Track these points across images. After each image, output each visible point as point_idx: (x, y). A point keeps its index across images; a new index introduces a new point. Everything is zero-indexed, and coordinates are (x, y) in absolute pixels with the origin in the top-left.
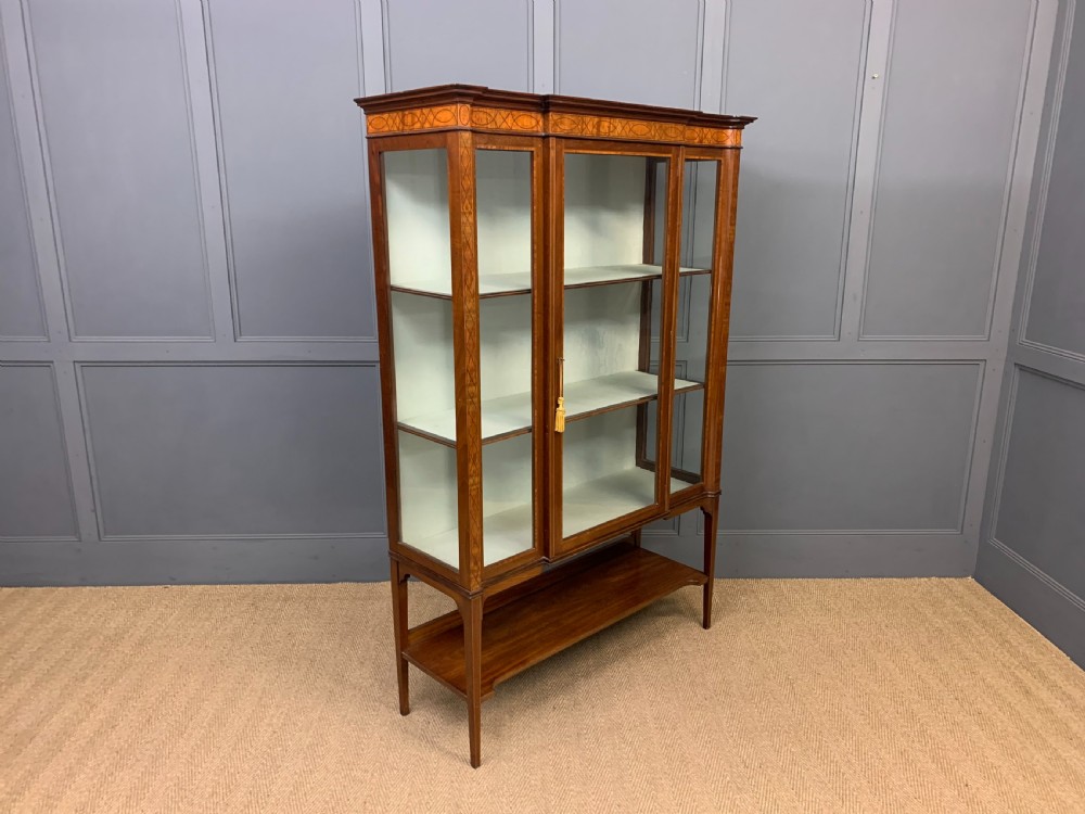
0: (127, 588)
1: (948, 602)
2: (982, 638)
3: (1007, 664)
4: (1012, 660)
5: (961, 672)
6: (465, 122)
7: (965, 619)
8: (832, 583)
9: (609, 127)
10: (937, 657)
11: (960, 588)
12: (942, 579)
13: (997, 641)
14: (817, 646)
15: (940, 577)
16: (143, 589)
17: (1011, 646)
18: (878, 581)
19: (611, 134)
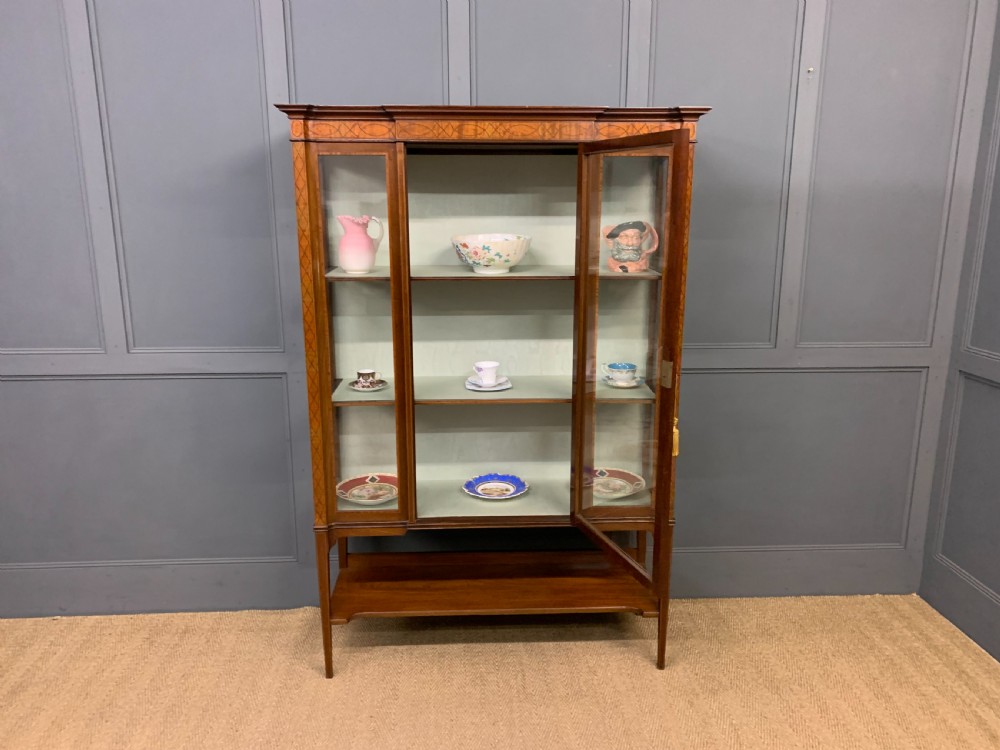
0: (11, 620)
1: (896, 624)
2: (936, 668)
3: (968, 701)
4: (972, 695)
5: (920, 712)
6: (298, 134)
7: (916, 644)
8: (772, 603)
9: (476, 130)
10: (891, 693)
11: (907, 606)
12: (886, 596)
13: (952, 671)
14: (761, 681)
15: (884, 594)
16: (29, 621)
17: (969, 677)
18: (819, 599)
19: (479, 137)
